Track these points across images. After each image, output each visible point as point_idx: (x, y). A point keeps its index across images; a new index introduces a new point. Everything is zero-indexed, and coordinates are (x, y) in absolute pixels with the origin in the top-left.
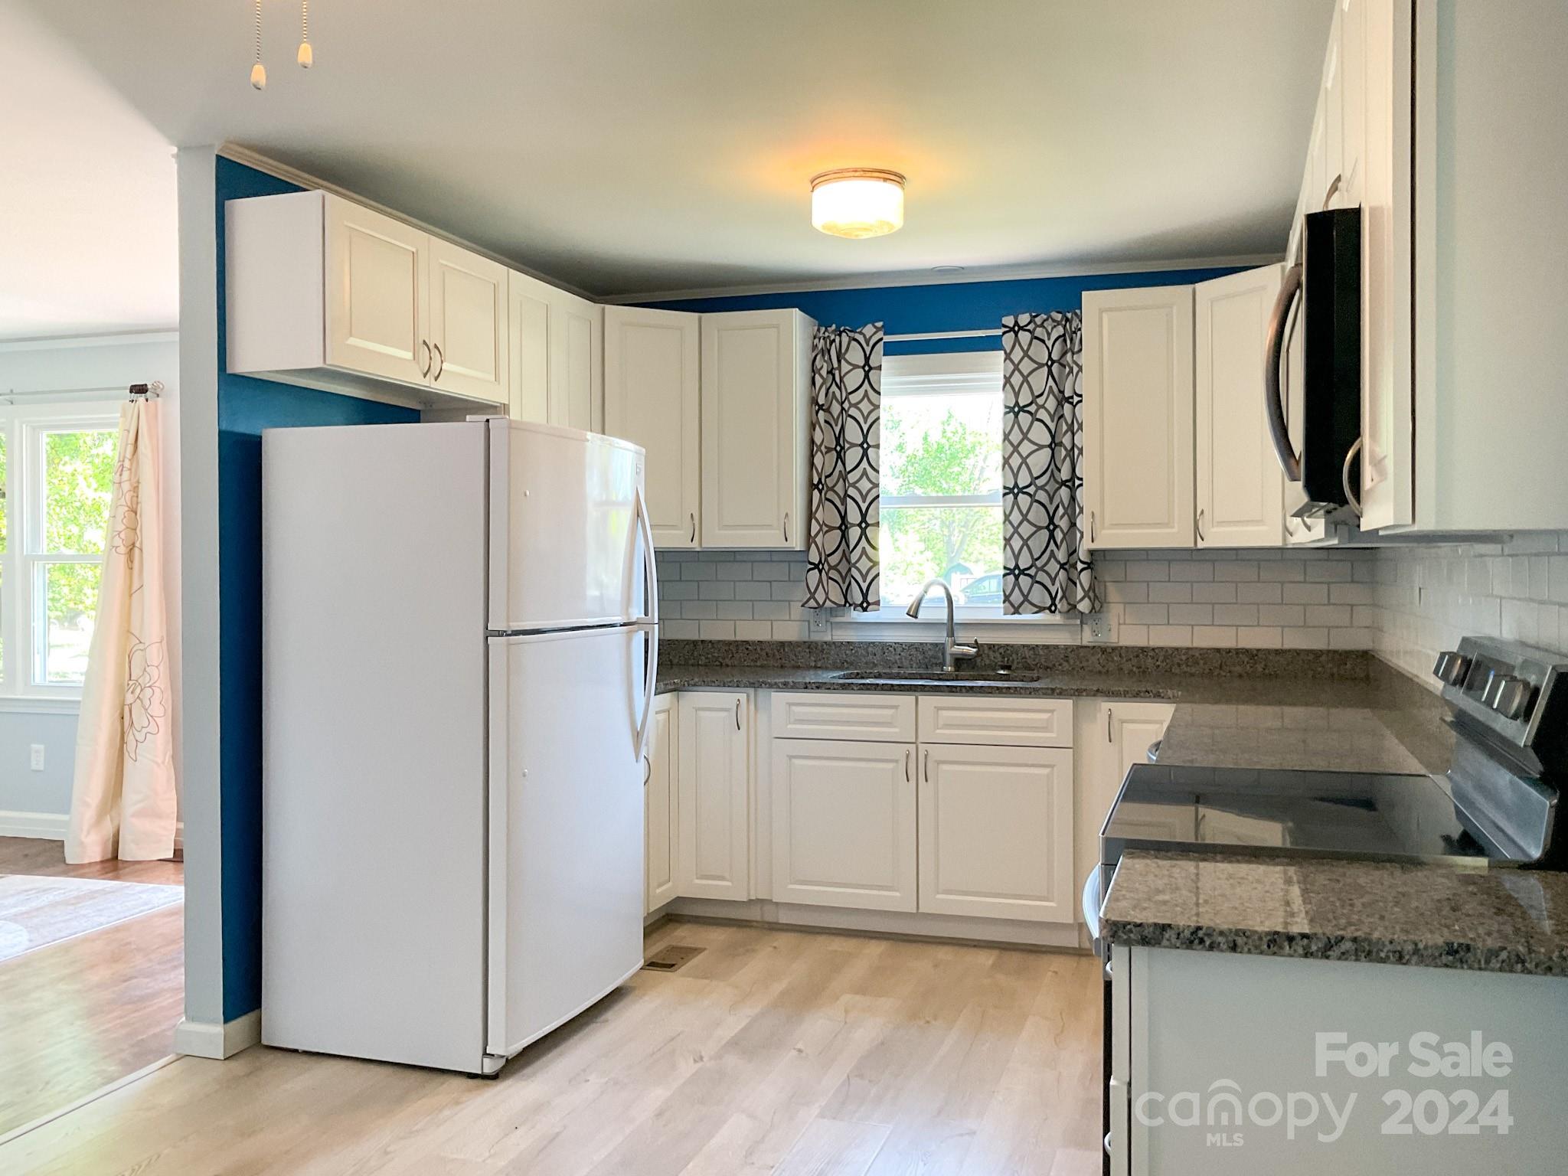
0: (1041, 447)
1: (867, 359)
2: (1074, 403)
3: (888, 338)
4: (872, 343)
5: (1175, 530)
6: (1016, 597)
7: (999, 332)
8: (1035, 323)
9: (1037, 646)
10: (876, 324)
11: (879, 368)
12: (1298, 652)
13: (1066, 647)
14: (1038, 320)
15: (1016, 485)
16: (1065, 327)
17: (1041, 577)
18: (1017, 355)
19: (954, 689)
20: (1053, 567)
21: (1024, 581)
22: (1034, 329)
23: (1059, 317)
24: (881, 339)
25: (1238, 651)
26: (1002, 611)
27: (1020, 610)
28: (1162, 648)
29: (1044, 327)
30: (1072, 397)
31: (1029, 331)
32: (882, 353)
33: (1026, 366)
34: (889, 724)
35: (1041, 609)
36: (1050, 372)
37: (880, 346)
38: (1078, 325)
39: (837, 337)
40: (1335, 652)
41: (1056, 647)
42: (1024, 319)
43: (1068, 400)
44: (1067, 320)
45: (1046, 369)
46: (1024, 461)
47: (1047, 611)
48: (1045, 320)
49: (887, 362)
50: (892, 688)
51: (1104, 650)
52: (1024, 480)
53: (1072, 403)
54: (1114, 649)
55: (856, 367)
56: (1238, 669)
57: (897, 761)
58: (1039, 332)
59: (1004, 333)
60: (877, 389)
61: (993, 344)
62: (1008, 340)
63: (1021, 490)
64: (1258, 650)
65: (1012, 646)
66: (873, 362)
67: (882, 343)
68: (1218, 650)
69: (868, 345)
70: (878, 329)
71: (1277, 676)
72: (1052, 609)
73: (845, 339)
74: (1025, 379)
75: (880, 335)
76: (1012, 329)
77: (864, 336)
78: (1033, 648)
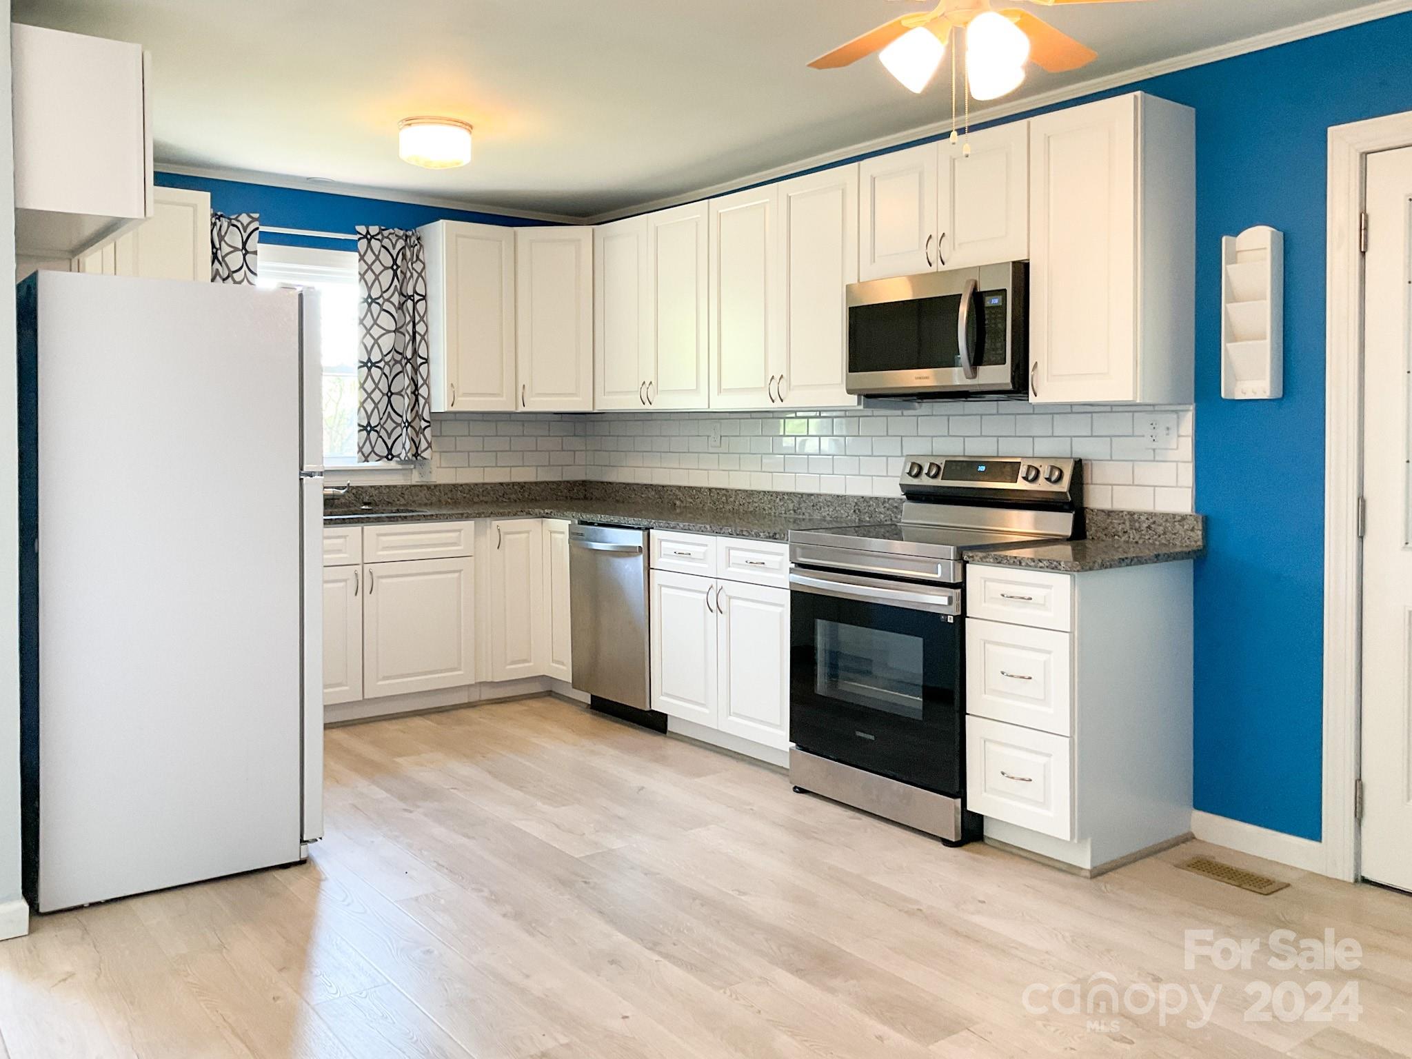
0: (389, 332)
1: (244, 244)
2: (415, 301)
3: (262, 229)
4: (249, 231)
5: (504, 399)
6: (367, 449)
7: (356, 237)
8: (382, 235)
9: (381, 486)
10: (252, 215)
11: (255, 253)
12: (548, 483)
13: (403, 487)
14: (386, 233)
15: (369, 360)
16: (406, 240)
17: (383, 433)
18: (370, 257)
19: (392, 519)
20: (389, 425)
21: (373, 435)
22: (383, 239)
23: (401, 233)
24: (257, 229)
25: (514, 484)
26: (357, 460)
27: (369, 459)
28: (467, 484)
29: (390, 239)
30: (413, 296)
31: (378, 240)
32: (257, 239)
33: (377, 268)
34: (339, 551)
35: (381, 458)
36: (395, 274)
37: (256, 235)
38: (414, 241)
39: (217, 221)
40: (568, 482)
41: (395, 487)
42: (374, 230)
43: (410, 297)
44: (407, 236)
45: (391, 272)
46: (376, 341)
47: (385, 459)
48: (390, 234)
49: (261, 248)
50: (343, 522)
51: (429, 487)
52: (376, 357)
53: (413, 300)
54: (436, 486)
55: (236, 249)
56: (513, 496)
57: (345, 580)
58: (386, 242)
59: (360, 239)
60: (253, 270)
61: (349, 246)
62: (362, 245)
63: (374, 364)
64: (525, 483)
65: (362, 487)
66: (249, 247)
67: (257, 232)
68: (501, 484)
69: (245, 232)
70: (254, 220)
71: (536, 500)
72: (390, 456)
73: (225, 224)
74: (377, 277)
75: (255, 225)
76: (365, 237)
77: (242, 224)
78: (379, 488)
